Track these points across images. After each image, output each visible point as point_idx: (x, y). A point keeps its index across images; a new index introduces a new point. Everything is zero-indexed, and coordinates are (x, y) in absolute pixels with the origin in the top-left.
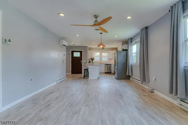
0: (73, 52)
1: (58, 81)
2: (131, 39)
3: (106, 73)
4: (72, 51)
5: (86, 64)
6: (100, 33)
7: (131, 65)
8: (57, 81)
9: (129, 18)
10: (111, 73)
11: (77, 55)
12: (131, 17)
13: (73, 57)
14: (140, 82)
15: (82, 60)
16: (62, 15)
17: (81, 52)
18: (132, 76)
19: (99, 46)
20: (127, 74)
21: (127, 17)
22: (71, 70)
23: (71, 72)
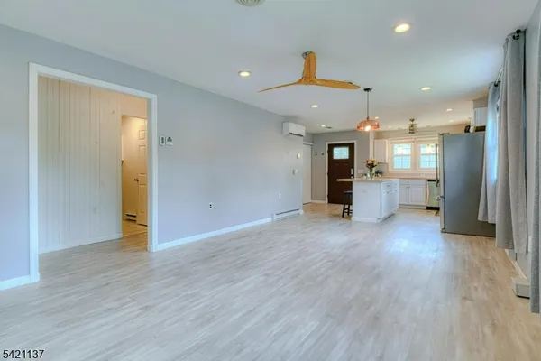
0: (331, 147)
1: (276, 217)
3: (429, 208)
4: (329, 145)
5: (365, 177)
6: (366, 90)
8: (272, 216)
9: (402, 28)
11: (341, 154)
12: (408, 23)
13: (331, 161)
15: (353, 168)
16: (245, 74)
17: (351, 146)
19: (360, 126)
20: (480, 218)
21: (394, 28)
22: (327, 193)
23: (327, 199)
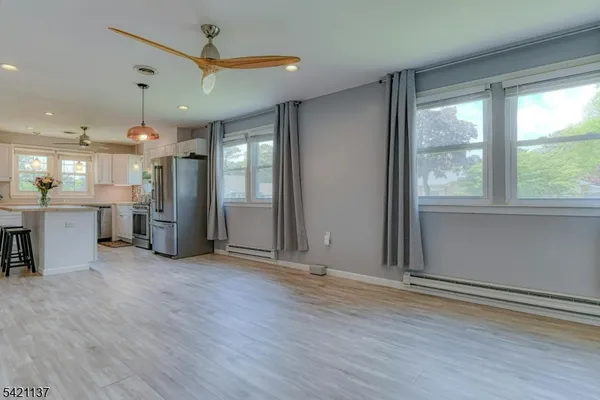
2: (223, 123)
6: (140, 85)
7: (224, 207)
9: (291, 68)
10: (109, 239)
14: (272, 255)
18: (226, 241)
19: (133, 133)
20: (210, 236)
